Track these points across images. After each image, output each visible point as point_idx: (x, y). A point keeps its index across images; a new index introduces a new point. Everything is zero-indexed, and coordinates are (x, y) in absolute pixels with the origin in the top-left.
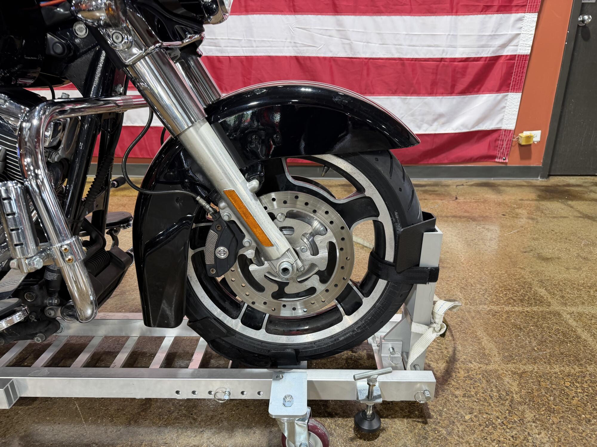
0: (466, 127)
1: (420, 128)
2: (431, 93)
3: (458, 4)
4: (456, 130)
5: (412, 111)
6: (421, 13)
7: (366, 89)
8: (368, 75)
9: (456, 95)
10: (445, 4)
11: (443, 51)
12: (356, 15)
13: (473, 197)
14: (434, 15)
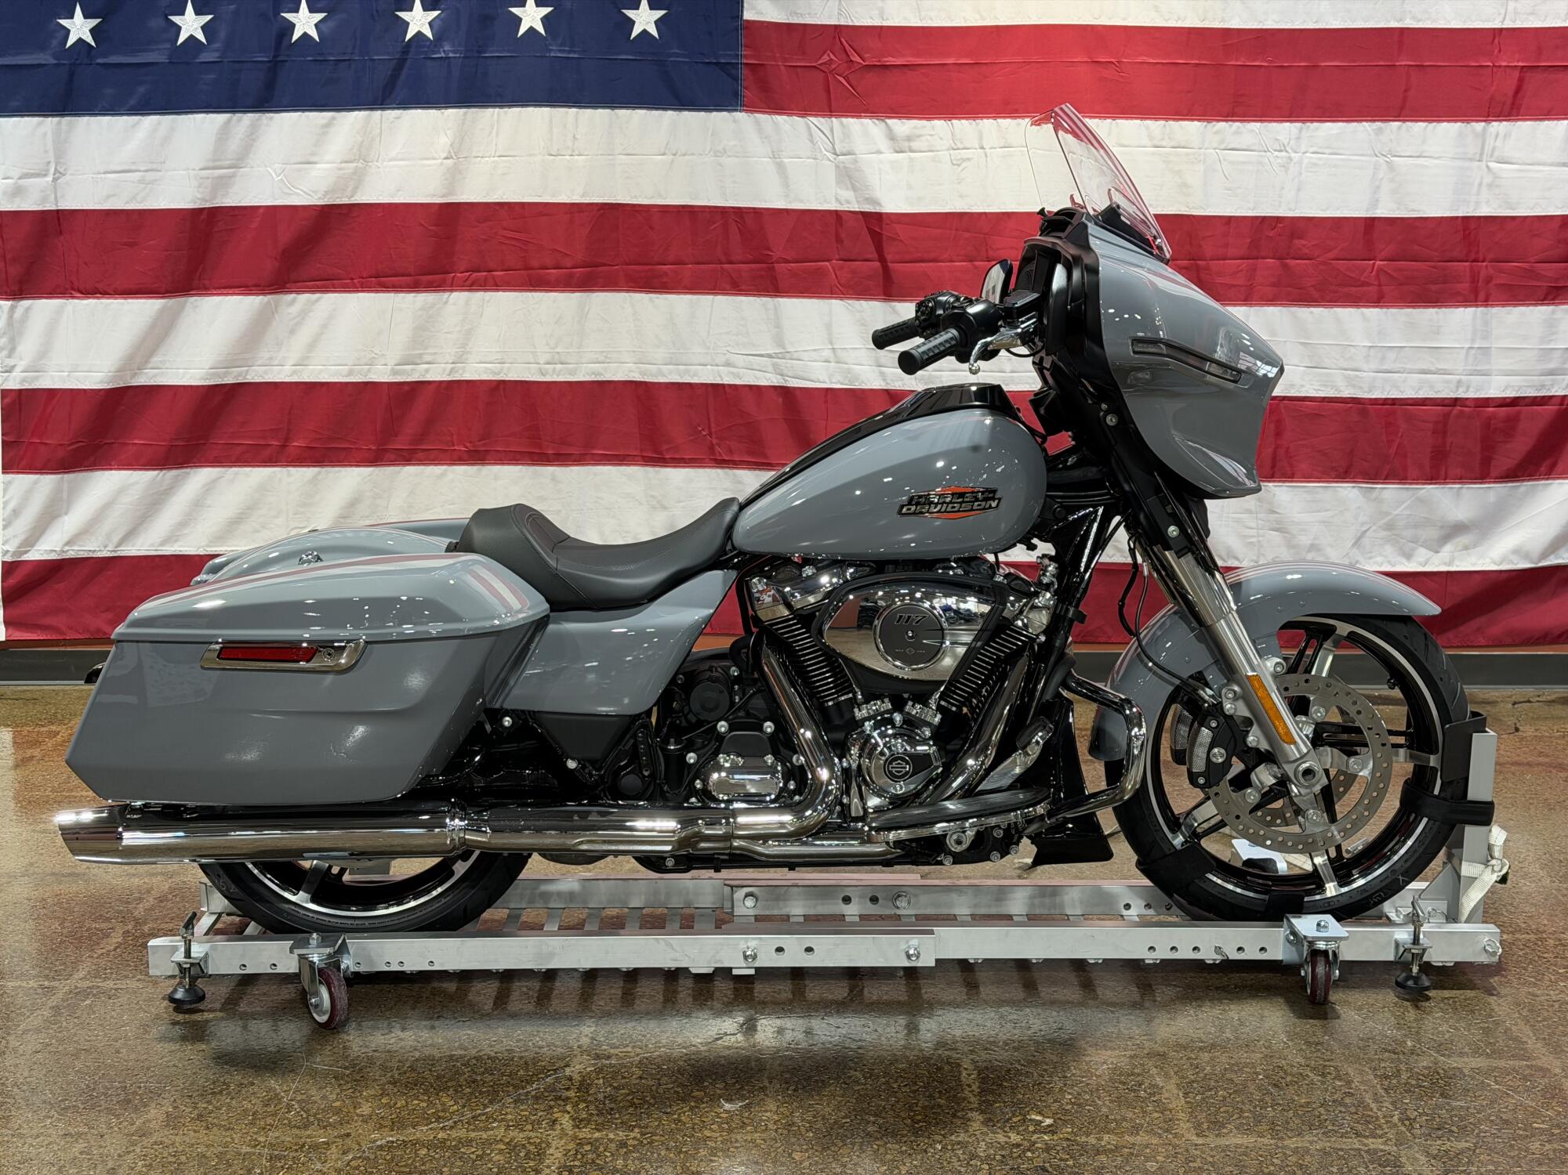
0: (1526, 556)
1: (1408, 556)
2: (1435, 475)
3: (1489, 280)
4: (1501, 563)
5: (1390, 517)
6: (1405, 302)
7: (1273, 467)
8: (1278, 434)
9: (1494, 482)
10: (1461, 282)
11: (1459, 382)
12: (1251, 305)
13: (1555, 727)
14: (1433, 307)
